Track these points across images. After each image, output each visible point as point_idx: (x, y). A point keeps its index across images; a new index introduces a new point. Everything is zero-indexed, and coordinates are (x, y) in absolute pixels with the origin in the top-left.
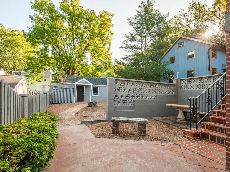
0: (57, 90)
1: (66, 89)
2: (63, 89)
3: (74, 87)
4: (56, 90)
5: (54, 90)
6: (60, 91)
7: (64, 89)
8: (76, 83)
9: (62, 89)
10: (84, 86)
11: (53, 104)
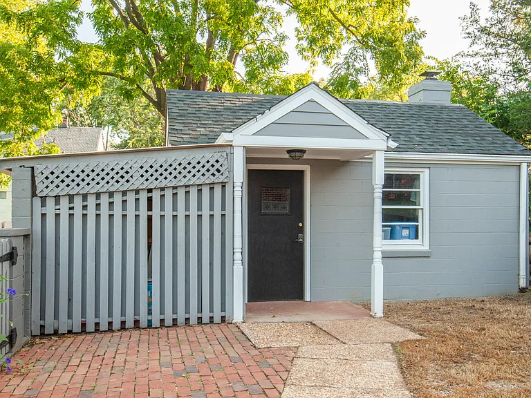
0: (78, 202)
1: (156, 196)
2: (131, 198)
3: (231, 170)
4: (64, 203)
5: (50, 203)
6: (91, 211)
7: (143, 197)
8: (245, 136)
9: (118, 199)
10: (307, 169)
11: (43, 335)
